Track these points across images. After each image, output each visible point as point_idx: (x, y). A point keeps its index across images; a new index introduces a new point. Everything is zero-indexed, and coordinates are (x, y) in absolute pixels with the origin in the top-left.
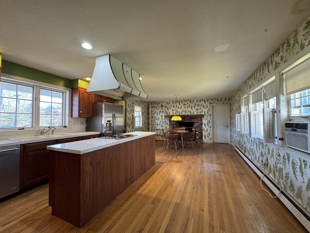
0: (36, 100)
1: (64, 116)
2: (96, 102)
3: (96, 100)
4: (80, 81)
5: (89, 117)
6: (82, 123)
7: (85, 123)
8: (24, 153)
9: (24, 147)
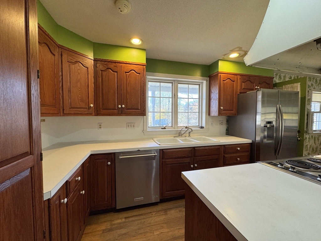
1: (200, 114)
2: (243, 91)
3: (244, 89)
4: (220, 63)
5: (233, 115)
6: (222, 123)
7: (226, 123)
8: (163, 159)
9: (163, 152)
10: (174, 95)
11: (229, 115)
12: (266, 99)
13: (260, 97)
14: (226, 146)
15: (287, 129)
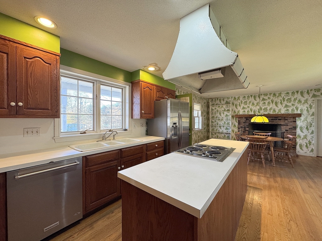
0: (96, 99)
1: (124, 117)
2: (158, 99)
3: (158, 97)
6: (142, 125)
7: (145, 125)
8: (86, 167)
9: (86, 159)
10: (96, 96)
11: (149, 118)
12: (172, 106)
13: (169, 105)
14: (148, 145)
15: (185, 128)
